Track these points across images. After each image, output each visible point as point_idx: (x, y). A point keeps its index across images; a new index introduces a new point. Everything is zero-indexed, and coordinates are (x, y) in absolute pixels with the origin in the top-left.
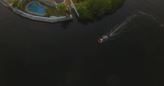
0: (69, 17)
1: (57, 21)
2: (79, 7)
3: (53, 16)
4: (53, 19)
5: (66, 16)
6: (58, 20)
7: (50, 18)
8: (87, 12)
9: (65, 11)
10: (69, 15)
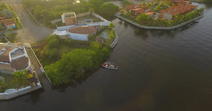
0: (37, 85)
1: (17, 95)
2: (49, 71)
3: (11, 89)
4: (10, 93)
5: (31, 86)
6: (19, 94)
7: (6, 93)
8: (59, 76)
9: (28, 79)
10: (36, 84)
